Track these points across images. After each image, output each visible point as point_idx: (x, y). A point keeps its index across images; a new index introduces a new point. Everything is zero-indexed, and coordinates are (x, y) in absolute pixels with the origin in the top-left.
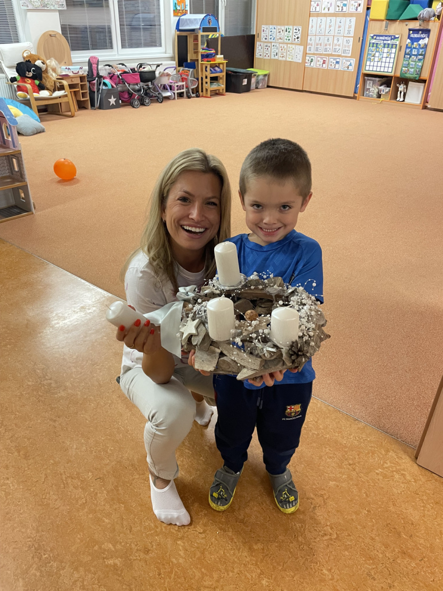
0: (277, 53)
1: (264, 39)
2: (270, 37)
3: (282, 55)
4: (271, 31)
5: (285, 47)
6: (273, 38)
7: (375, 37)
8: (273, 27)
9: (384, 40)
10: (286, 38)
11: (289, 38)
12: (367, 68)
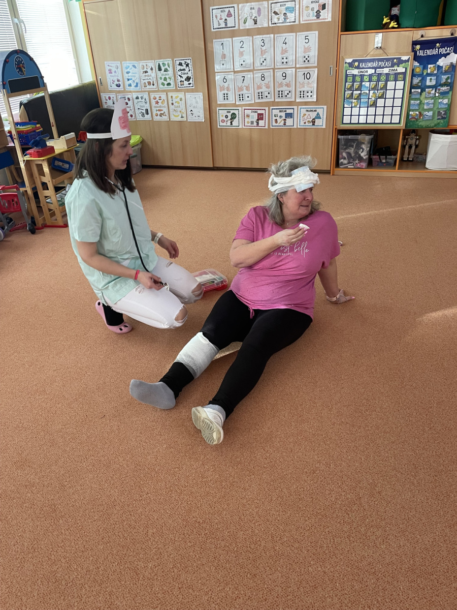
0: (147, 110)
1: (114, 86)
2: (127, 83)
3: (159, 113)
4: (128, 73)
5: (164, 96)
6: (133, 85)
7: (356, 64)
8: (131, 66)
9: (375, 68)
10: (162, 81)
11: (168, 81)
12: (346, 120)
